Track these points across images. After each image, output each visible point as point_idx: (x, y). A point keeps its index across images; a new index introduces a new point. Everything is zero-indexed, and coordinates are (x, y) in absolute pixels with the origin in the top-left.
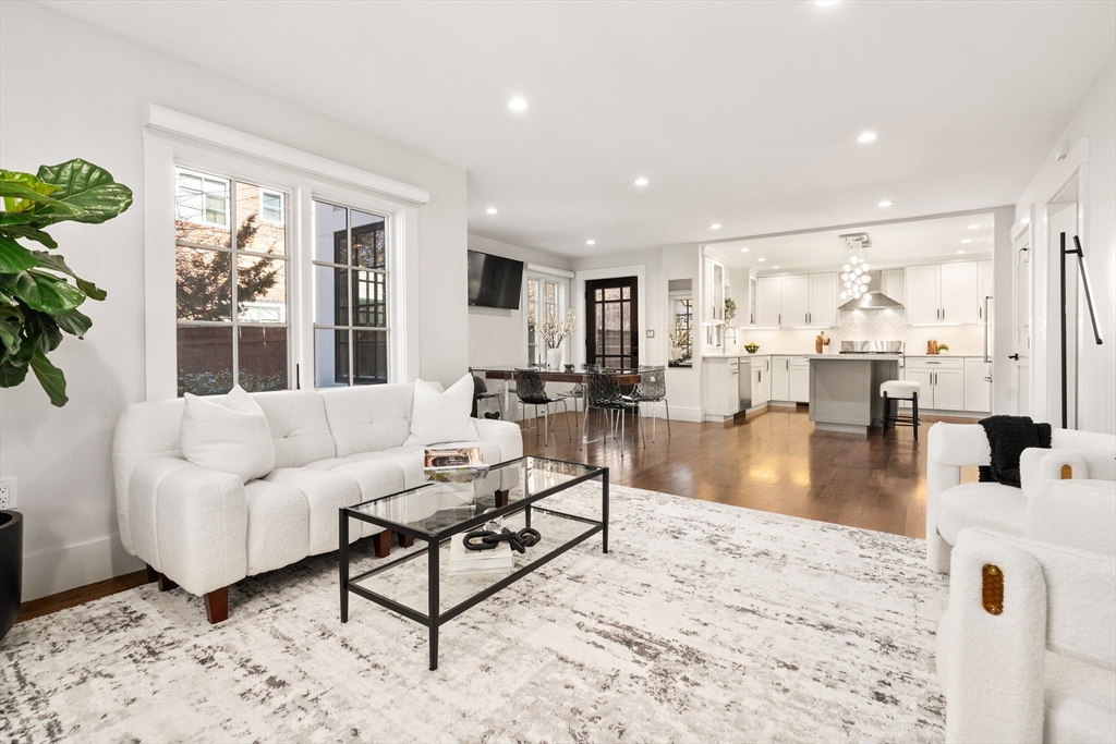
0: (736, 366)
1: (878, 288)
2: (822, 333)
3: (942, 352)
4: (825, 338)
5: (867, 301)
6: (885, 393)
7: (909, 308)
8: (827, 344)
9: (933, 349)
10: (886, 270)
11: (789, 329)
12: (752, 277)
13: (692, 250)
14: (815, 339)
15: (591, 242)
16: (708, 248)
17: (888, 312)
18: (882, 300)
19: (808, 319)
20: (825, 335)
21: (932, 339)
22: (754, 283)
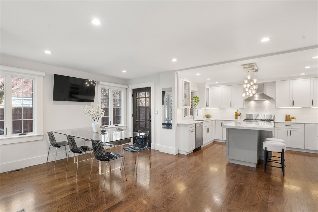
0: (194, 128)
1: (262, 91)
2: (238, 110)
3: (292, 120)
4: (239, 113)
5: (257, 97)
6: (266, 148)
7: (277, 101)
8: (239, 115)
9: (288, 118)
10: (266, 83)
11: (223, 109)
12: (207, 87)
13: (170, 74)
14: (234, 113)
15: (124, 71)
16: (179, 73)
17: (267, 102)
18: (264, 97)
19: (231, 105)
20: (239, 112)
21: (288, 113)
22: (208, 90)
